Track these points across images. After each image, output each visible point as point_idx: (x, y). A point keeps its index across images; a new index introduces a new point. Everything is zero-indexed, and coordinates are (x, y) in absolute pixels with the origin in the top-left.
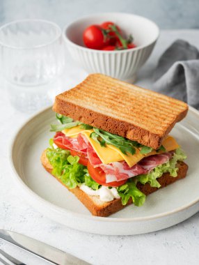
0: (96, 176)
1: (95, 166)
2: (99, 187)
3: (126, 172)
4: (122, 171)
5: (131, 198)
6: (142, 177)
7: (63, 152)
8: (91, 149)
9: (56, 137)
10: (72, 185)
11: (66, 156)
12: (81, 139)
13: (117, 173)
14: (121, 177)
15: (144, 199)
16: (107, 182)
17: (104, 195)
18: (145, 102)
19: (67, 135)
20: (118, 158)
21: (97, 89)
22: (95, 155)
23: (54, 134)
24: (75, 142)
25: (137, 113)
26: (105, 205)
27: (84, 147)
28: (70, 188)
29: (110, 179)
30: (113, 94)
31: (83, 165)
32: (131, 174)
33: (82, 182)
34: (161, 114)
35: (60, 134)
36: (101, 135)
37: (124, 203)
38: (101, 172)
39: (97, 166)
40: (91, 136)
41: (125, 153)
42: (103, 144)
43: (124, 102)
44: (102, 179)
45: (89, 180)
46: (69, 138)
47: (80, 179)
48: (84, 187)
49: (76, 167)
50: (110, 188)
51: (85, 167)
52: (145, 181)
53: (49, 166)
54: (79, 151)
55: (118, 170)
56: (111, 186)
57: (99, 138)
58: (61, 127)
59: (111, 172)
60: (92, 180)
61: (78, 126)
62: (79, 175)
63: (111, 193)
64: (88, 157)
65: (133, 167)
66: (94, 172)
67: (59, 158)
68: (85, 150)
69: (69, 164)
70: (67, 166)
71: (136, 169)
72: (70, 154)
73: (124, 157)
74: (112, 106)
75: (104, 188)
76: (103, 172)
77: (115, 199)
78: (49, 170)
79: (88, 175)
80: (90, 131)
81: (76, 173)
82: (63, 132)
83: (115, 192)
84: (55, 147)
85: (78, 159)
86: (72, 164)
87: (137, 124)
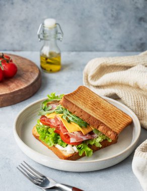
0: (65, 139)
1: (64, 134)
2: (67, 146)
3: (82, 137)
4: (79, 136)
5: (84, 152)
6: (90, 141)
7: (46, 126)
8: (62, 125)
9: (41, 118)
10: (51, 144)
11: (48, 129)
12: (56, 119)
13: (77, 138)
14: (79, 140)
15: (92, 153)
16: (71, 142)
17: (69, 150)
19: (48, 117)
20: (77, 130)
21: (84, 97)
22: (64, 128)
23: (40, 116)
24: (53, 121)
25: (105, 117)
26: (70, 155)
27: (58, 124)
28: (50, 146)
29: (72, 140)
30: (93, 102)
31: (57, 133)
32: (84, 138)
35: (44, 116)
36: (68, 117)
37: (81, 155)
38: (68, 137)
39: (66, 133)
40: (62, 117)
41: (81, 127)
42: (69, 122)
43: (99, 108)
44: (68, 141)
45: (61, 142)
46: (49, 119)
47: (56, 142)
48: (58, 146)
49: (53, 134)
50: (73, 146)
51: (59, 135)
52: (92, 143)
53: (38, 135)
54: (55, 126)
55: (77, 136)
56: (73, 144)
57: (67, 118)
58: (44, 113)
59: (73, 136)
60: (62, 141)
61: (54, 112)
62: (55, 139)
63: (73, 149)
64: (61, 129)
65: (86, 135)
66: (64, 137)
67: (43, 130)
68: (59, 125)
69: (49, 133)
70: (47, 134)
71: (87, 136)
72: (50, 127)
73: (81, 129)
74: (93, 110)
75: (69, 146)
77: (75, 152)
79: (60, 139)
80: (62, 115)
81: (53, 138)
82: (46, 115)
83: (75, 149)
84: (41, 124)
85: (55, 129)
86: (51, 133)
87: (106, 124)
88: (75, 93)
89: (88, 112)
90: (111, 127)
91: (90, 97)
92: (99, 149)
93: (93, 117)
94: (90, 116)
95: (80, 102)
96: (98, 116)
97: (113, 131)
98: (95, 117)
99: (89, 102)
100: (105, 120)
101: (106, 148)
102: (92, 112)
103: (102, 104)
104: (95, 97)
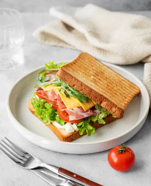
0: (63, 116)
1: (62, 110)
2: (65, 123)
3: (83, 114)
4: (80, 113)
5: (86, 130)
6: (92, 118)
7: (42, 100)
8: (60, 99)
9: (37, 91)
10: (47, 122)
11: (44, 103)
12: (53, 93)
13: (77, 115)
14: (79, 117)
15: (94, 131)
16: (70, 120)
17: (68, 129)
18: (114, 82)
19: (45, 90)
20: (77, 105)
21: (86, 66)
22: (62, 103)
23: (37, 89)
24: (50, 94)
26: (69, 135)
27: (56, 98)
28: (47, 124)
29: (71, 118)
30: (95, 72)
31: (55, 109)
32: (85, 115)
33: (54, 120)
34: (124, 93)
35: (40, 89)
36: (67, 91)
37: (81, 134)
38: (66, 114)
40: (60, 91)
41: (82, 102)
42: (68, 96)
43: (102, 80)
44: (66, 118)
45: (59, 119)
46: (46, 92)
47: (53, 118)
48: (55, 123)
49: (50, 110)
50: (72, 124)
51: (56, 111)
52: (95, 120)
53: (33, 110)
54: (53, 100)
55: (77, 113)
56: (73, 122)
57: (65, 92)
58: (41, 85)
59: (72, 114)
61: (52, 84)
62: (52, 115)
63: (73, 127)
64: (58, 104)
65: (87, 111)
66: (61, 113)
67: (39, 105)
68: (56, 100)
69: (46, 108)
70: (44, 110)
71: (89, 112)
72: (46, 102)
73: (81, 105)
74: (95, 82)
75: (68, 124)
76: (67, 114)
77: (75, 131)
78: (33, 112)
79: (58, 115)
80: (60, 88)
81: (50, 114)
82: (42, 88)
83: (75, 127)
84: (37, 97)
85: (52, 105)
86: (48, 108)
88: (75, 62)
89: (89, 85)
90: (115, 103)
91: (92, 66)
92: (102, 125)
93: (95, 92)
94: (91, 90)
95: (81, 73)
96: (101, 90)
97: (118, 108)
98: (97, 91)
99: (91, 73)
100: (108, 94)
101: (111, 123)
102: (94, 84)
103: (106, 74)
104: (98, 66)
